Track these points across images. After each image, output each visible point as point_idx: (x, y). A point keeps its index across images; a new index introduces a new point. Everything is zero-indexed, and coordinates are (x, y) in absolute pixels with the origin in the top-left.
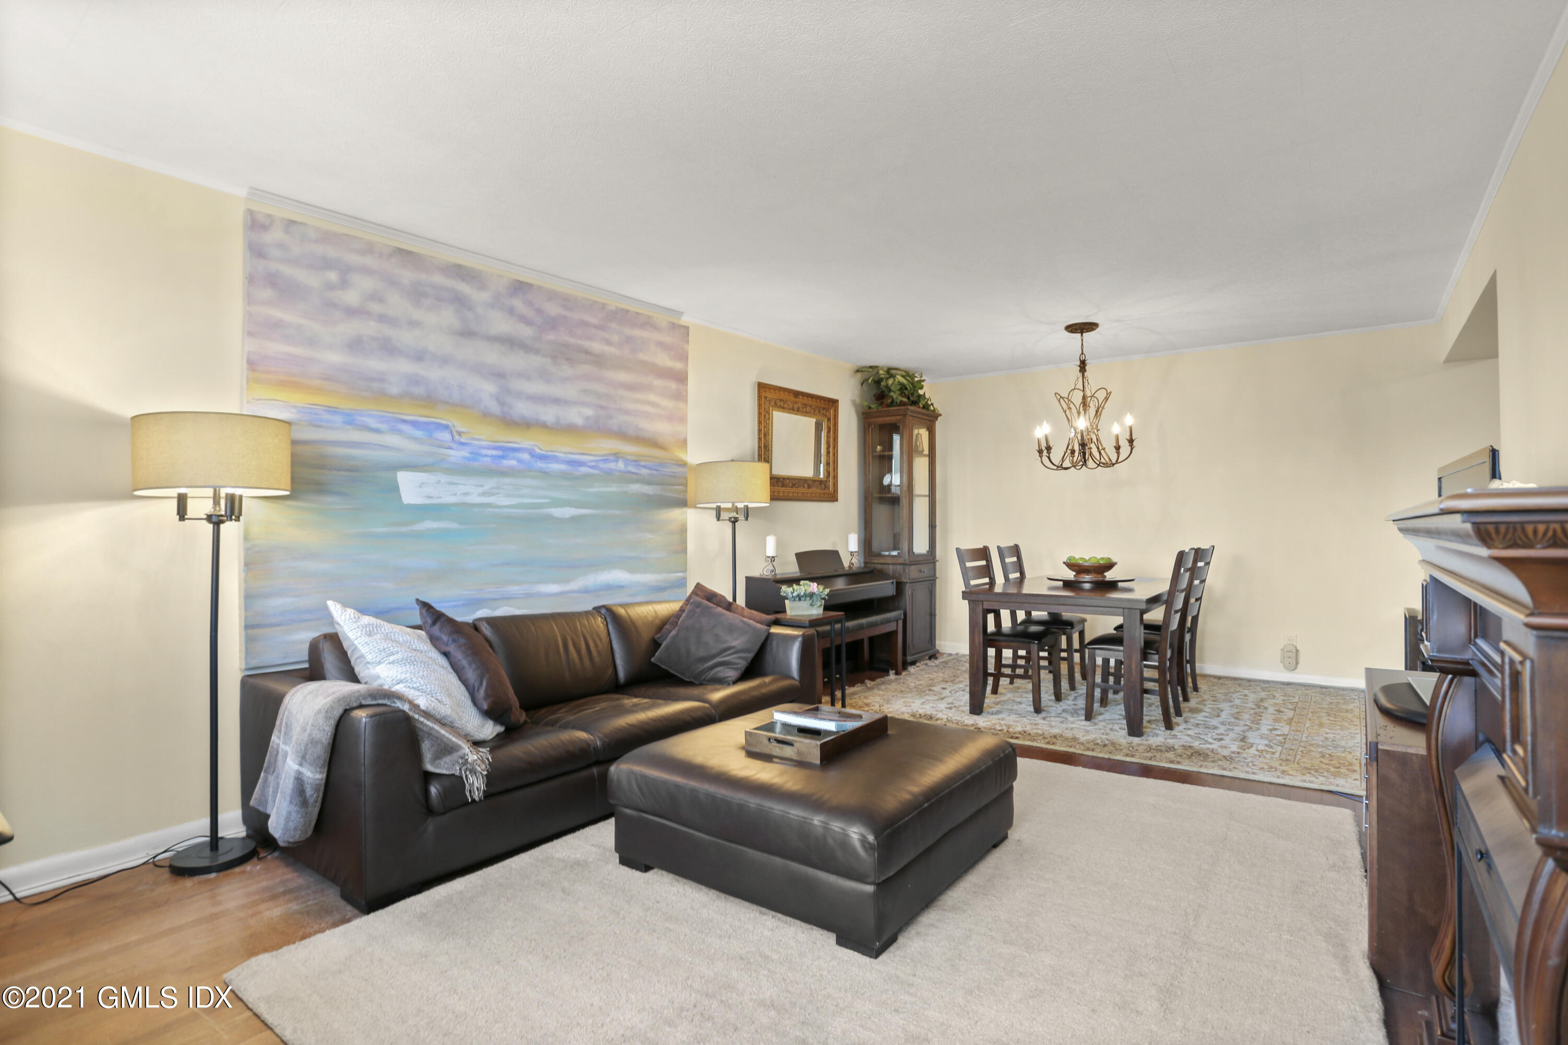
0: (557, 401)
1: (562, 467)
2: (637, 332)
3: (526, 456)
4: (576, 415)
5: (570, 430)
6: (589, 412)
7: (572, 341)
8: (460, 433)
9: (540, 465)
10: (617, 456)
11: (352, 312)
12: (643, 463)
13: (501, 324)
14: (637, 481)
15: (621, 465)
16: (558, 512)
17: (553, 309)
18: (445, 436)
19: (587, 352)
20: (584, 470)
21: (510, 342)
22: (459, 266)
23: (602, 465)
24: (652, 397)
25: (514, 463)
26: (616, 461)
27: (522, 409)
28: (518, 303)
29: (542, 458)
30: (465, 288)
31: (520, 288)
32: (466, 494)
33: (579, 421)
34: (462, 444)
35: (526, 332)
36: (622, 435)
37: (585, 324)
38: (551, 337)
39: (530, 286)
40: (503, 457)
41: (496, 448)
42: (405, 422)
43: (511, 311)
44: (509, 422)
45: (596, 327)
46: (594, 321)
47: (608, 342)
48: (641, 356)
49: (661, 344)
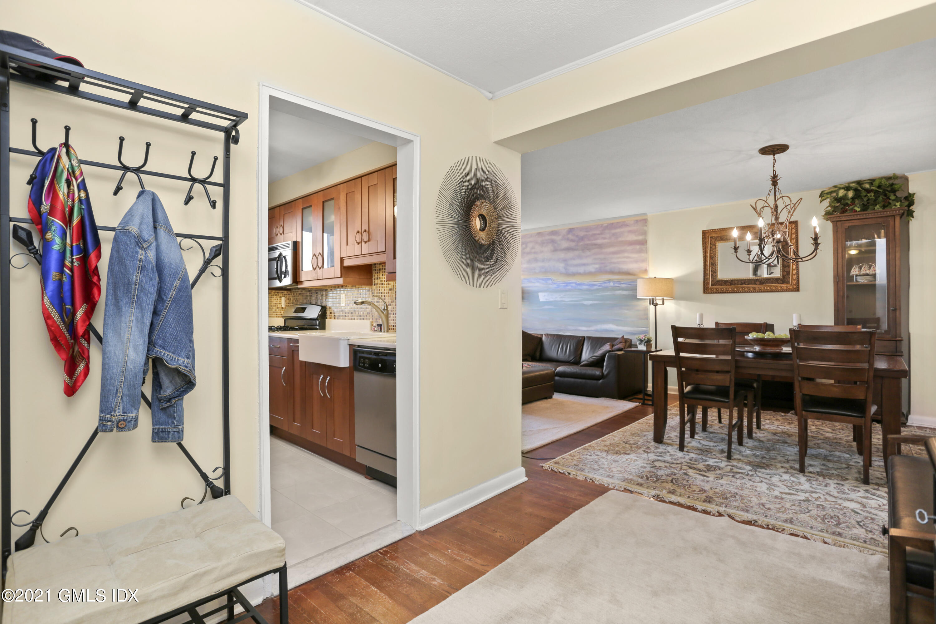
0: (584, 265)
1: (587, 287)
2: (618, 230)
3: (574, 285)
4: (591, 268)
5: (590, 274)
6: (597, 266)
7: (589, 242)
8: (554, 280)
9: (579, 287)
10: (609, 281)
11: (529, 253)
12: (622, 282)
13: (565, 244)
14: (620, 290)
15: (612, 284)
16: (586, 303)
17: (582, 234)
18: (550, 282)
19: (595, 245)
20: (595, 287)
21: (568, 249)
22: (552, 231)
23: (603, 285)
24: (626, 255)
25: (570, 287)
26: (609, 283)
27: (572, 270)
28: (570, 236)
29: (579, 285)
30: (554, 237)
31: (571, 231)
32: (556, 298)
33: (593, 270)
34: (554, 283)
35: (573, 244)
36: (612, 272)
37: (594, 235)
38: (581, 243)
39: (573, 229)
40: (567, 286)
41: (564, 283)
42: (540, 279)
43: (568, 239)
44: (568, 274)
45: (599, 234)
46: (598, 232)
47: (605, 238)
48: (620, 239)
49: (630, 232)
